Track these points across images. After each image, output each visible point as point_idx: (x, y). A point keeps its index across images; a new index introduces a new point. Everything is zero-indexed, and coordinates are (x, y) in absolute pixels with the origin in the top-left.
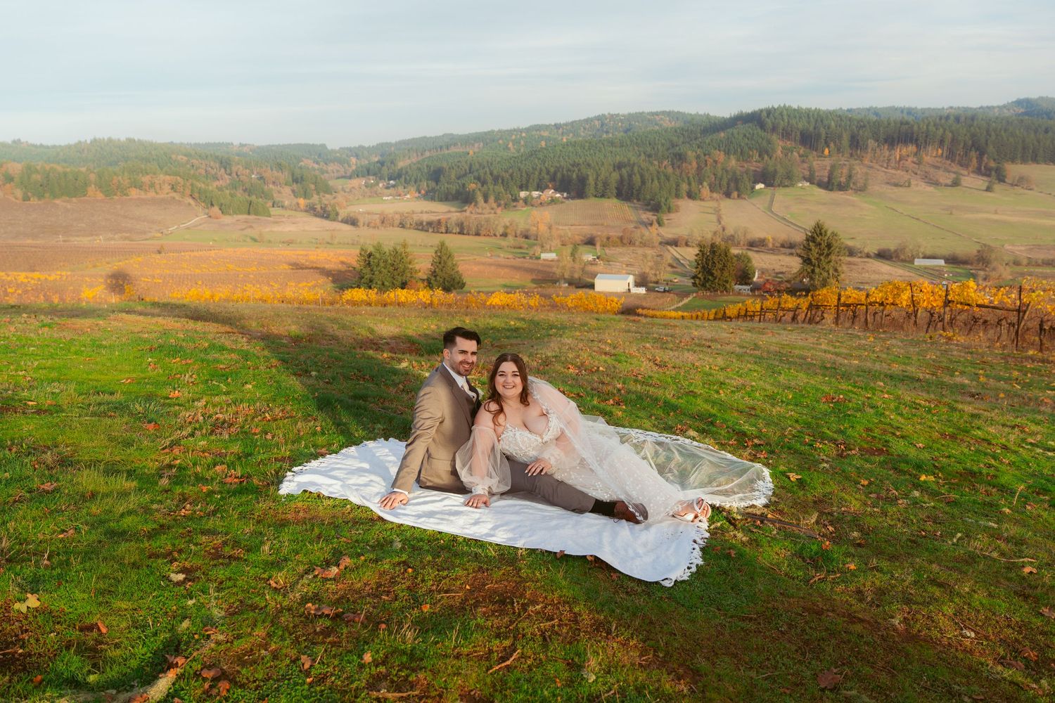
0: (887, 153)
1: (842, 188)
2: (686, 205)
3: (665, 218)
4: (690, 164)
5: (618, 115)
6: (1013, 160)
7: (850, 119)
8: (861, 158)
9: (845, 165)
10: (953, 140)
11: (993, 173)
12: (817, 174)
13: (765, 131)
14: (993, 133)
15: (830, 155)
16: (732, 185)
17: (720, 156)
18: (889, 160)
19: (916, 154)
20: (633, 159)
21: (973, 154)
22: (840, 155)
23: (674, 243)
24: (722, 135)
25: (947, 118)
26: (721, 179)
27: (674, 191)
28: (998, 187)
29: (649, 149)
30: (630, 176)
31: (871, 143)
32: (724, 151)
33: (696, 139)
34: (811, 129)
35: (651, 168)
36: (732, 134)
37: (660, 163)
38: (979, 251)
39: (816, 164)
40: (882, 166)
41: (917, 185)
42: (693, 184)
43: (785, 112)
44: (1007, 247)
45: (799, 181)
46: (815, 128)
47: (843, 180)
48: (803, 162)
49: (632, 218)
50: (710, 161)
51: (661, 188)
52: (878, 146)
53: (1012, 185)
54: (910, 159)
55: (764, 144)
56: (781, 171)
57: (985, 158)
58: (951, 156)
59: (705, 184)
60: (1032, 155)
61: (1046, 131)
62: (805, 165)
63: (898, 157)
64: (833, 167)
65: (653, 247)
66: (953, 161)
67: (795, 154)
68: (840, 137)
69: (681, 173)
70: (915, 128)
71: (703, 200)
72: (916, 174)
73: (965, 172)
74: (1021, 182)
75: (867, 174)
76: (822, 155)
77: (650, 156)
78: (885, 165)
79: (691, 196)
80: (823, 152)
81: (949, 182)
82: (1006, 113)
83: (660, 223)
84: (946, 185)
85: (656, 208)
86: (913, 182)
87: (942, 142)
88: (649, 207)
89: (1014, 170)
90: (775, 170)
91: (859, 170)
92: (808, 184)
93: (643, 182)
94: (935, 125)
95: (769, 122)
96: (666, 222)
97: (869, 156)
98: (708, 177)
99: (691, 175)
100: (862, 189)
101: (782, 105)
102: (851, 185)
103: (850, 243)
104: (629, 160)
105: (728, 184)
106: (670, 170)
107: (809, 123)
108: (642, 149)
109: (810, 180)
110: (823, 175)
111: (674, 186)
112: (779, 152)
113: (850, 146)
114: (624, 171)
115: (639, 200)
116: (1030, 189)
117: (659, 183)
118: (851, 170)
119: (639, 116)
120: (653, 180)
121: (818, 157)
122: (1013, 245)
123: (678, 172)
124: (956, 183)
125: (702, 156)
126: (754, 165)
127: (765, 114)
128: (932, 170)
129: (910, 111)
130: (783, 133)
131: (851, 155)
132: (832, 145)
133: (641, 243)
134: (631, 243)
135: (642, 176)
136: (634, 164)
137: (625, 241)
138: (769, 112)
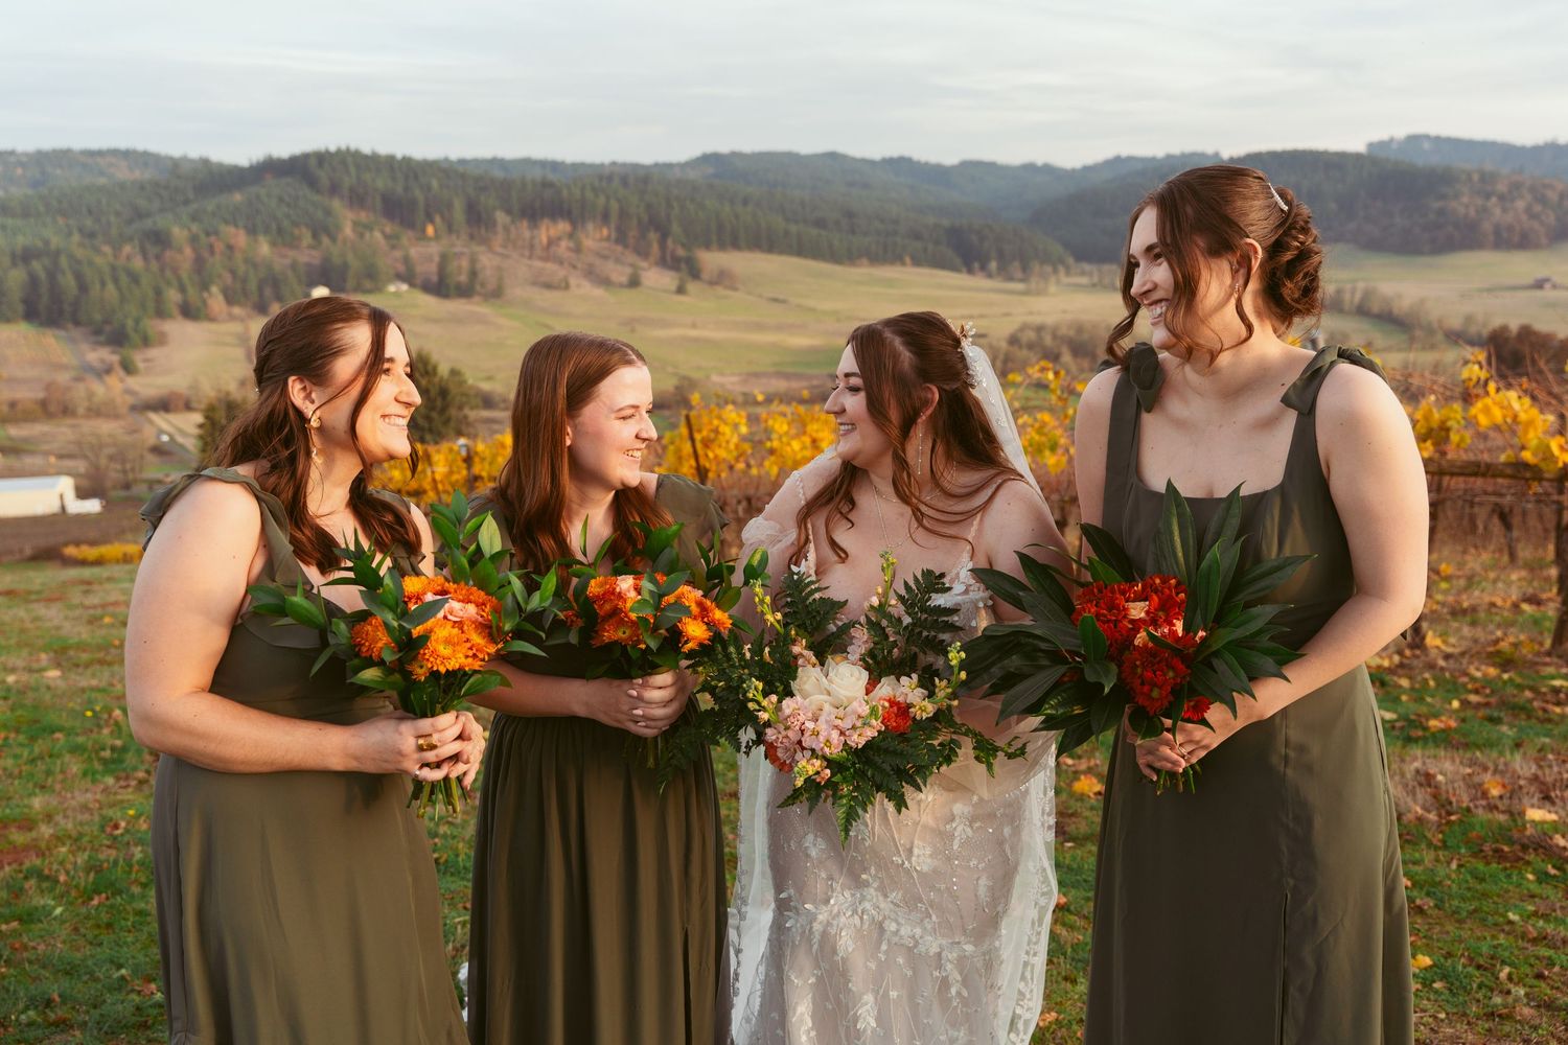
0: (527, 234)
1: (465, 292)
2: (178, 330)
3: (138, 358)
4: (180, 251)
5: (12, 153)
6: (707, 246)
7: (463, 176)
8: (485, 242)
9: (462, 254)
10: (624, 214)
11: (683, 266)
12: (419, 269)
13: (318, 191)
14: (675, 204)
15: (437, 237)
16: (268, 292)
17: (241, 239)
18: (532, 247)
19: (571, 236)
20: (56, 241)
21: (653, 236)
22: (454, 237)
23: (164, 405)
24: (238, 197)
25: (610, 178)
26: (244, 281)
27: (151, 305)
28: (692, 287)
29: (89, 223)
30: (52, 275)
31: (501, 217)
32: (246, 227)
33: (186, 202)
34: (399, 189)
35: (99, 260)
36: (258, 197)
37: (117, 250)
38: (677, 388)
39: (414, 252)
40: (522, 255)
41: (578, 286)
42: (192, 292)
43: (350, 160)
44: (715, 378)
45: (390, 281)
46: (406, 189)
47: (463, 278)
48: (393, 247)
49: (65, 360)
50: (219, 247)
51: (123, 299)
52: (513, 222)
53: (712, 283)
54: (564, 244)
55: (320, 214)
56: (354, 264)
57: (670, 242)
58: (621, 238)
59: (214, 289)
60: (732, 238)
61: (745, 202)
62: (398, 254)
63: (545, 240)
64: (444, 258)
65: (116, 416)
66: (626, 246)
67: (378, 235)
68: (450, 206)
69: (162, 270)
70: (565, 193)
71: (212, 319)
72: (574, 267)
73: (644, 264)
74: (723, 279)
75: (499, 269)
76: (423, 236)
77: (92, 235)
78: (527, 253)
79: (189, 312)
80: (424, 231)
81: (624, 279)
82: (692, 175)
83: (128, 368)
84: (621, 286)
85: (118, 339)
86: (573, 281)
87: (606, 217)
88: (102, 338)
89: (712, 260)
90: (345, 266)
91: (487, 261)
92: (404, 287)
93: (83, 288)
94: (594, 190)
95: (323, 176)
96: (141, 365)
97: (498, 240)
98: (220, 276)
99: (185, 276)
100: (496, 294)
101: (343, 147)
102: (478, 288)
103: (486, 386)
104: (47, 243)
105: (260, 289)
106: (138, 263)
107: (394, 179)
108: (71, 222)
109: (408, 277)
110: (430, 269)
111: (151, 294)
112: (348, 231)
113: (469, 222)
114: (36, 266)
115: (77, 323)
116: (735, 289)
117: (119, 289)
118: (473, 261)
119: (62, 157)
120: (103, 284)
121: (418, 239)
122: (722, 374)
123: (154, 266)
124: (634, 282)
125: (202, 236)
126: (307, 256)
127: (313, 162)
128: (598, 262)
129: (555, 166)
130: (351, 198)
131: (472, 237)
132: (438, 219)
133: (89, 409)
134: (67, 411)
135: (79, 277)
136: (58, 253)
137: (53, 407)
138: (322, 158)
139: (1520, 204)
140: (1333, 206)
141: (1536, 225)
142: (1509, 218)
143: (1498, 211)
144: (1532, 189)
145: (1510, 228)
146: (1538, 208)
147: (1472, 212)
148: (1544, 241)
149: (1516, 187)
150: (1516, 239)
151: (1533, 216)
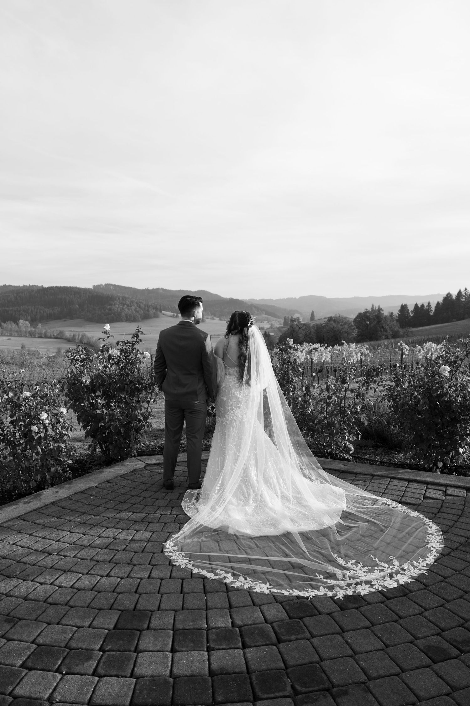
139: (133, 308)
140: (77, 306)
141: (138, 315)
142: (130, 312)
143: (127, 310)
144: (137, 303)
145: (130, 315)
146: (138, 309)
147: (119, 309)
148: (140, 319)
149: (132, 302)
150: (132, 319)
151: (137, 312)
